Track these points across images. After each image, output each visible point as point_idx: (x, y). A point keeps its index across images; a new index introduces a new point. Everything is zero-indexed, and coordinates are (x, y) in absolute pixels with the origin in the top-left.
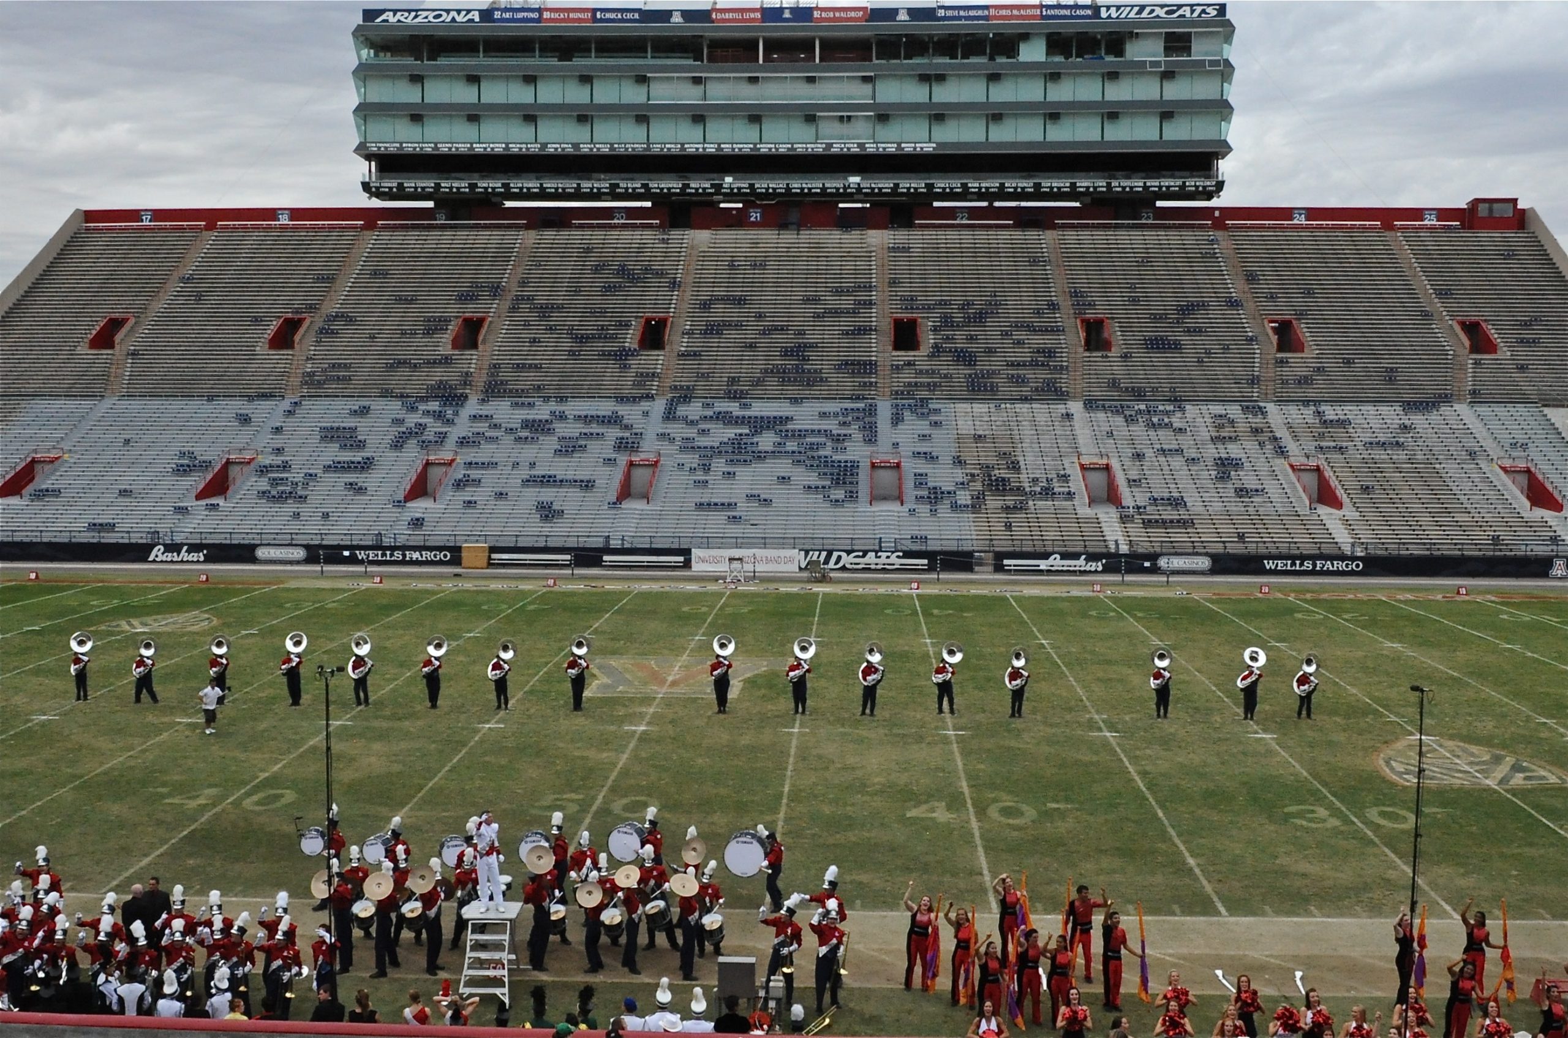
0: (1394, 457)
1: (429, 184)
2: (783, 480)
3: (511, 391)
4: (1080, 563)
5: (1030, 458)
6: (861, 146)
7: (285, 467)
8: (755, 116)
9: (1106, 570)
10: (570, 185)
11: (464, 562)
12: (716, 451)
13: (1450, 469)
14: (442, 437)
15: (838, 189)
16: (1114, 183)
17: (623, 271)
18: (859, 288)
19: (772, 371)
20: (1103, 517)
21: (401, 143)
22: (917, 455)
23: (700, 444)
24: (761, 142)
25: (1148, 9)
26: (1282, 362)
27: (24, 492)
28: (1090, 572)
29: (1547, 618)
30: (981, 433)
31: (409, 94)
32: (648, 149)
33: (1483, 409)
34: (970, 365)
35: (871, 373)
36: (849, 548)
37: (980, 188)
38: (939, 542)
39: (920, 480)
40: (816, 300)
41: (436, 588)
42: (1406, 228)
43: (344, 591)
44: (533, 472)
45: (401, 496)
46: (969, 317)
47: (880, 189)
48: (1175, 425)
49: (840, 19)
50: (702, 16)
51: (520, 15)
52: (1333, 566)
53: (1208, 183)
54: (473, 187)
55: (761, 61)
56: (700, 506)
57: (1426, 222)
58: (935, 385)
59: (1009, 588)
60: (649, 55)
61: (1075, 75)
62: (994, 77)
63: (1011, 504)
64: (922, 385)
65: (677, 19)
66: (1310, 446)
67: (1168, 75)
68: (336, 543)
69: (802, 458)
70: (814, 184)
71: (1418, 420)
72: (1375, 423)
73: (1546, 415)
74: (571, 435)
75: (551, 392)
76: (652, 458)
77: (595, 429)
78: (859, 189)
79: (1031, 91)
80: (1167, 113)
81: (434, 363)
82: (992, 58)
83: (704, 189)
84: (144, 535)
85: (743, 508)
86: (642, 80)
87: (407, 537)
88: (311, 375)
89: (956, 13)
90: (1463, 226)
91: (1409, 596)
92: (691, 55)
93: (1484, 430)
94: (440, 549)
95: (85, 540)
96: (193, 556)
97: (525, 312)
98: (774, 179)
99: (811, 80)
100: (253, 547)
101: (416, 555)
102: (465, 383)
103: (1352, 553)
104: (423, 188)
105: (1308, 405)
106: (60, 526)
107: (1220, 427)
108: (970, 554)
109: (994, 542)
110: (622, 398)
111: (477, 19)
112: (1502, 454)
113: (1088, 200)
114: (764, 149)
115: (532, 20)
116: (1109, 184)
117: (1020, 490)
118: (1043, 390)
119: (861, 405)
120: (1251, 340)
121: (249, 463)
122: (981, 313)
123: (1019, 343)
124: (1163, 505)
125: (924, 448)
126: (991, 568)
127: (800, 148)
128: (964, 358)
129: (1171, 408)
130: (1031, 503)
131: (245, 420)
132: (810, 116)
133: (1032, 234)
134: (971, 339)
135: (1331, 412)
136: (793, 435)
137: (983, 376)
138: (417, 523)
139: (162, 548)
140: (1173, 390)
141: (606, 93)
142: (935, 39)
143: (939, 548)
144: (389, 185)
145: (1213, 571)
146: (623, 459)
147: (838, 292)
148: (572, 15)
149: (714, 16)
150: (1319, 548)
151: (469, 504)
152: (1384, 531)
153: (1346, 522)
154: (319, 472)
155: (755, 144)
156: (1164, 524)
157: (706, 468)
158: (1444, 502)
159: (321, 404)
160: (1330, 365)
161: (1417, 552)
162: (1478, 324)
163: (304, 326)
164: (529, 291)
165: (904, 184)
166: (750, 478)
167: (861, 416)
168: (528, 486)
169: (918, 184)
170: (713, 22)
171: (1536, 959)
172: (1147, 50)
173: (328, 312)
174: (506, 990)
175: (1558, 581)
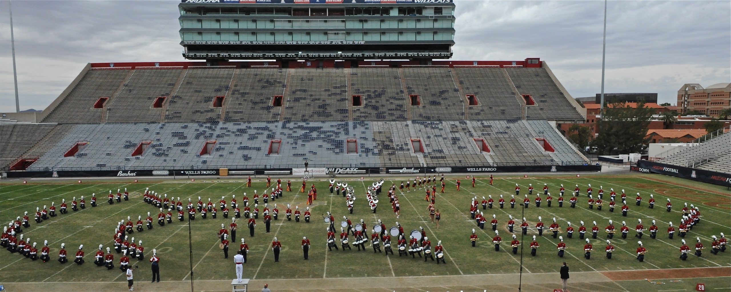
0: (505, 136)
1: (204, 54)
2: (320, 146)
3: (233, 120)
4: (412, 170)
5: (396, 138)
6: (342, 42)
7: (161, 145)
8: (308, 33)
10: (250, 54)
11: (220, 174)
12: (299, 138)
13: (521, 140)
14: (211, 135)
15: (335, 56)
16: (420, 54)
17: (267, 82)
18: (342, 86)
19: (316, 112)
20: (418, 156)
21: (195, 41)
22: (361, 138)
23: (294, 136)
24: (310, 41)
26: (471, 108)
27: (75, 154)
28: (415, 173)
30: (381, 131)
31: (197, 25)
32: (275, 43)
33: (531, 122)
34: (377, 110)
35: (346, 113)
36: (341, 167)
37: (379, 55)
38: (369, 165)
39: (363, 146)
40: (329, 90)
41: (212, 182)
42: (507, 67)
43: (182, 184)
44: (241, 145)
45: (199, 154)
46: (376, 95)
47: (348, 56)
48: (439, 128)
51: (233, 1)
52: (487, 169)
53: (448, 54)
54: (220, 55)
55: (310, 15)
56: (294, 155)
57: (513, 65)
58: (366, 116)
59: (391, 178)
60: (274, 13)
61: (407, 20)
62: (382, 21)
63: (390, 152)
64: (362, 116)
65: (283, 2)
66: (480, 133)
67: (435, 20)
68: (178, 169)
69: (326, 140)
70: (327, 54)
71: (511, 125)
72: (499, 126)
73: (549, 123)
74: (253, 133)
75: (246, 120)
76: (279, 140)
77: (260, 131)
78: (341, 56)
79: (394, 25)
81: (208, 111)
82: (382, 15)
83: (293, 56)
84: (115, 168)
85: (308, 156)
86: (272, 21)
87: (201, 167)
88: (168, 115)
89: (370, 1)
90: (524, 67)
91: (510, 178)
92: (288, 13)
93: (531, 128)
94: (212, 170)
95: (96, 170)
96: (132, 174)
98: (315, 53)
99: (326, 21)
100: (152, 171)
101: (205, 172)
102: (218, 117)
103: (493, 165)
104: (203, 56)
105: (479, 121)
106: (87, 166)
107: (453, 128)
108: (378, 168)
109: (386, 164)
110: (269, 122)
111: (219, 2)
112: (536, 135)
113: (412, 59)
114: (311, 43)
115: (236, 2)
116: (418, 54)
117: (393, 148)
118: (399, 117)
119: (343, 123)
120: (462, 101)
121: (149, 144)
122: (380, 94)
123: (391, 103)
124: (436, 152)
125: (363, 136)
126: (385, 172)
127: (323, 43)
128: (375, 108)
129: (438, 122)
130: (396, 152)
131: (147, 130)
132: (325, 32)
133: (395, 69)
135: (486, 123)
136: (323, 133)
137: (381, 114)
138: (204, 162)
139: (122, 172)
140: (439, 117)
141: (261, 25)
142: (364, 9)
143: (368, 167)
144: (192, 55)
145: (452, 172)
146: (269, 141)
147: (336, 88)
149: (294, 1)
150: (483, 164)
151: (221, 156)
152: (502, 159)
153: (491, 156)
154: (172, 146)
155: (308, 42)
156: (437, 158)
157: (296, 143)
158: (520, 150)
159: (172, 124)
160: (485, 109)
161: (512, 165)
162: (528, 96)
163: (165, 99)
164: (238, 88)
165: (355, 54)
166: (310, 146)
167: (344, 126)
168: (240, 150)
169: (360, 54)
170: (294, 3)
171: (554, 284)
172: (429, 13)
173: (173, 95)
175: (553, 172)
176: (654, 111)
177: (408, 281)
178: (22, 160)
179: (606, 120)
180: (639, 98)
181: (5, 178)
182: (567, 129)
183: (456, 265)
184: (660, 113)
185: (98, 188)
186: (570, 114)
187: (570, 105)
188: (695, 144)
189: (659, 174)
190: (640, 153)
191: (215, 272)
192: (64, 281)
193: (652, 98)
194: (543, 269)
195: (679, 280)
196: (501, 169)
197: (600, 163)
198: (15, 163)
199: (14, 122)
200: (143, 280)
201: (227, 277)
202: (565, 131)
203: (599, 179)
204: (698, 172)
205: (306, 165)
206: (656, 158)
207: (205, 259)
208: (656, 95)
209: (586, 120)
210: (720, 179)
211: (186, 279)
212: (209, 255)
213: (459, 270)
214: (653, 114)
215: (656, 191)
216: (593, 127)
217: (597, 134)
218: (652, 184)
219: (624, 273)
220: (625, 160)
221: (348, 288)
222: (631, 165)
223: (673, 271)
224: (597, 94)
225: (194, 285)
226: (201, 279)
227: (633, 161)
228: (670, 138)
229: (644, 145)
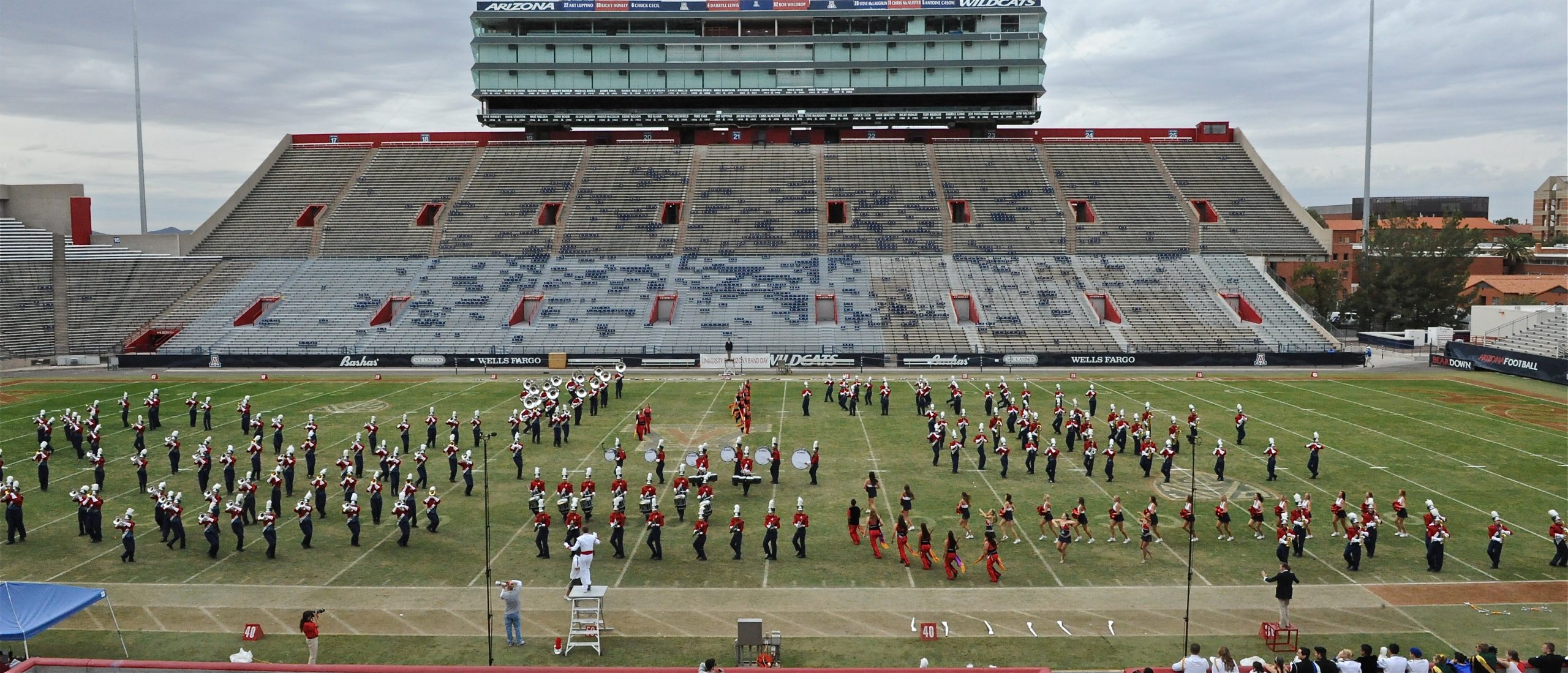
0: (1153, 289)
1: (522, 116)
2: (759, 308)
3: (578, 252)
4: (953, 360)
5: (919, 292)
6: (806, 90)
7: (430, 303)
8: (736, 71)
9: (970, 364)
10: (615, 116)
11: (550, 364)
12: (714, 290)
13: (1189, 297)
14: (534, 283)
15: (791, 118)
16: (970, 114)
17: (651, 173)
18: (805, 182)
19: (750, 237)
20: (966, 330)
21: (503, 90)
22: (845, 291)
23: (703, 285)
24: (740, 88)
25: (990, 1)
26: (1080, 228)
27: (255, 321)
28: (959, 366)
29: (1254, 392)
30: (887, 276)
31: (506, 57)
32: (666, 92)
33: (1209, 258)
34: (879, 233)
35: (815, 239)
36: (803, 352)
37: (883, 117)
38: (861, 348)
39: (848, 307)
40: (777, 191)
42: (1158, 141)
43: (472, 384)
44: (594, 305)
45: (507, 322)
46: (877, 201)
47: (818, 118)
48: (1012, 270)
49: (791, 8)
50: (703, 6)
51: (581, 5)
52: (1116, 360)
53: (1031, 113)
54: (551, 118)
55: (740, 35)
56: (704, 326)
57: (1170, 138)
58: (856, 245)
59: (908, 377)
60: (666, 31)
61: (944, 43)
62: (891, 45)
63: (907, 322)
64: (848, 245)
65: (684, 7)
66: (1099, 283)
67: (1004, 43)
68: (464, 353)
69: (771, 294)
70: (776, 116)
71: (1167, 265)
72: (1140, 268)
73: (1249, 262)
74: (619, 280)
75: (605, 253)
76: (673, 295)
77: (634, 276)
78: (804, 118)
79: (915, 54)
80: (1004, 67)
81: (526, 234)
82: (890, 33)
83: (703, 119)
84: (337, 349)
85: (733, 327)
86: (662, 47)
87: (511, 349)
88: (446, 242)
89: (866, 3)
90: (1194, 140)
91: (1165, 379)
92: (694, 31)
93: (1210, 272)
94: (534, 356)
95: (297, 353)
96: (371, 363)
97: (586, 199)
98: (749, 112)
99: (773, 47)
100: (411, 356)
101: (518, 360)
102: (548, 247)
103: (1128, 351)
104: (518, 119)
105: (1097, 257)
106: (280, 344)
107: (1043, 270)
108: (882, 355)
109: (897, 347)
110: (652, 256)
111: (553, 8)
112: (1222, 286)
113: (953, 124)
114: (742, 92)
115: (589, 9)
116: (967, 114)
117: (913, 313)
118: (926, 248)
119: (808, 259)
120: (1060, 214)
121: (405, 301)
122: (885, 199)
123: (910, 217)
124: (1005, 322)
125: (850, 286)
126: (895, 364)
127: (765, 92)
128: (875, 227)
129: (1009, 259)
130: (920, 321)
131: (402, 272)
132: (772, 70)
133: (917, 147)
134: (879, 215)
135: (1112, 261)
136: (764, 279)
137: (887, 241)
138: (518, 339)
139: (349, 357)
140: (1010, 247)
141: (638, 56)
142: (853, 20)
143: (861, 352)
144: (496, 117)
145: (1040, 364)
146: (653, 296)
147: (792, 185)
148: (615, 5)
149: (708, 6)
150: (1107, 349)
151: (553, 326)
152: (1148, 338)
153: (1123, 331)
154: (452, 306)
155: (736, 89)
156: (1006, 334)
157: (708, 301)
158: (1185, 318)
159: (453, 261)
160: (1111, 230)
161: (1169, 350)
162: (1204, 203)
163: (441, 209)
164: (589, 186)
165: (834, 115)
166: (737, 307)
167: (808, 265)
168: (591, 314)
169: (843, 115)
170: (708, 9)
171: (1261, 610)
172: (990, 27)
173: (456, 201)
174: (598, 644)
175: (1260, 369)
176: (1480, 235)
177: (944, 598)
178: (150, 331)
179: (1376, 255)
180: (1447, 207)
181: (114, 367)
182: (1289, 274)
183: (1047, 566)
184: (1495, 239)
185: (299, 391)
186: (1296, 242)
187: (1297, 223)
189: (1494, 371)
190: (1452, 327)
191: (535, 571)
192: (228, 583)
193: (1477, 207)
194: (1238, 578)
195: (1543, 606)
196: (1145, 359)
197: (1365, 348)
198: (136, 337)
199: (136, 254)
200: (391, 584)
201: (560, 581)
202: (1284, 277)
203: (1363, 382)
205: (729, 347)
206: (1487, 338)
207: (515, 541)
208: (1485, 201)
209: (1330, 253)
211: (477, 583)
212: (525, 534)
213: (1054, 576)
214: (1480, 242)
215: (1488, 409)
216: (1347, 269)
217: (1355, 285)
218: (1478, 394)
219: (1417, 589)
220: (1419, 342)
221: (816, 611)
222: (1431, 352)
223: (1528, 585)
224: (1354, 199)
227: (1435, 343)
228: (1517, 294)
229: (1460, 309)
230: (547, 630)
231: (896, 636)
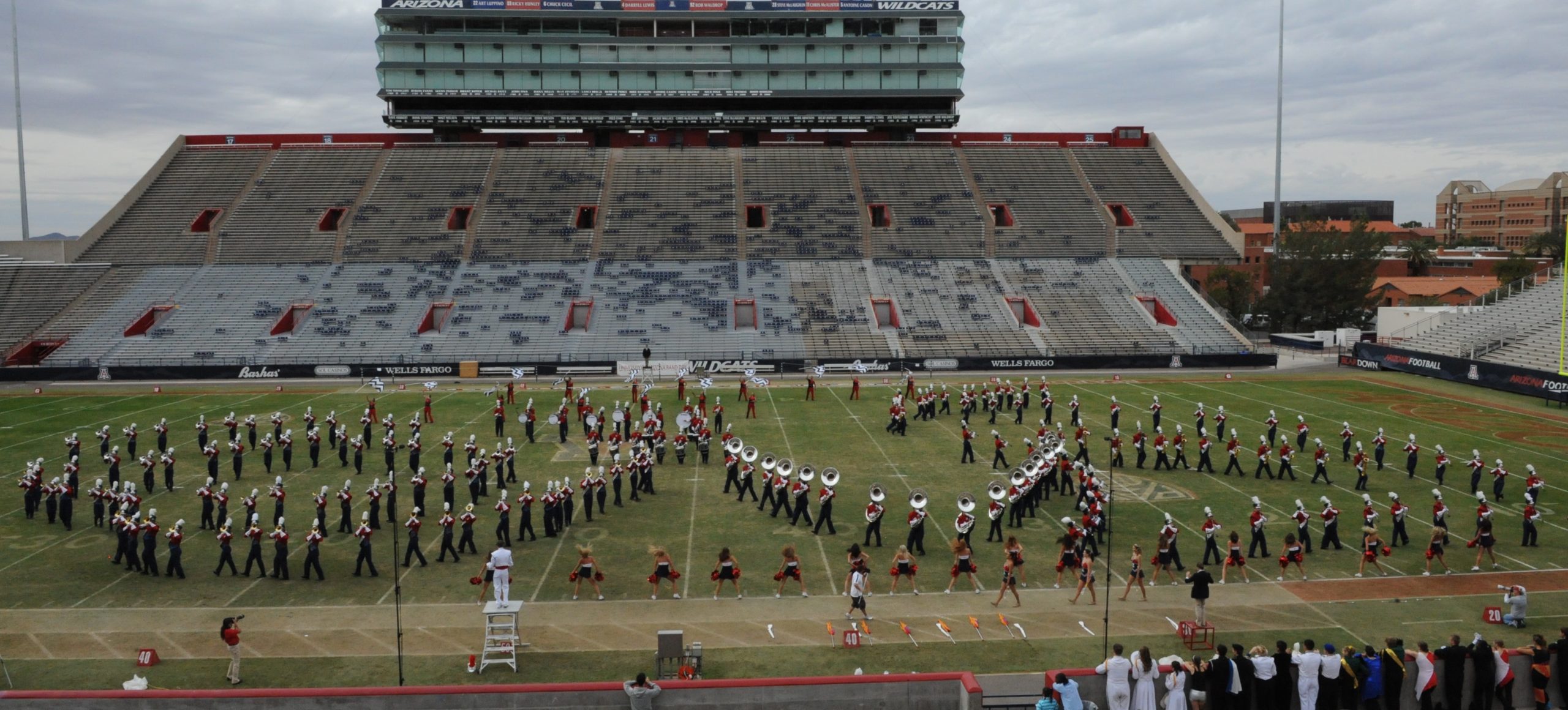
0: (1071, 293)
1: (430, 117)
2: (677, 314)
3: (490, 257)
4: (874, 365)
5: (839, 297)
6: (723, 92)
7: (334, 311)
8: (652, 72)
9: (891, 369)
10: (527, 118)
11: (462, 373)
12: (631, 296)
13: (1106, 300)
14: (443, 290)
15: (708, 121)
17: (565, 176)
18: (723, 186)
19: (667, 242)
20: (887, 335)
21: (410, 90)
22: (765, 296)
23: (620, 291)
24: (656, 89)
25: (908, 4)
26: (998, 233)
27: (147, 331)
28: (880, 371)
29: (1169, 393)
30: (807, 281)
31: (415, 56)
32: (580, 94)
33: (1125, 261)
34: (798, 236)
35: (733, 242)
36: (722, 358)
37: (802, 120)
38: (781, 353)
39: (768, 313)
40: (695, 194)
41: (443, 391)
42: (1074, 145)
43: (379, 395)
44: (507, 312)
45: (416, 331)
46: (796, 205)
47: (736, 121)
48: (932, 274)
49: (708, 8)
50: (617, 6)
51: (491, 3)
52: (1035, 363)
53: (949, 117)
54: (462, 118)
55: (655, 36)
56: (621, 332)
57: (1087, 142)
58: (775, 250)
59: (829, 382)
60: (580, 31)
61: (862, 46)
62: (810, 48)
63: (828, 327)
64: (767, 250)
65: (598, 7)
66: (1018, 286)
67: (922, 47)
68: (370, 362)
69: (688, 300)
70: (692, 118)
71: (1085, 268)
72: (1058, 271)
73: (1164, 265)
74: (532, 286)
75: (518, 258)
76: (588, 301)
77: (548, 282)
78: (722, 121)
79: (834, 56)
81: (436, 239)
82: (808, 35)
83: (619, 121)
84: (235, 360)
85: (651, 334)
86: (575, 47)
87: (420, 357)
88: (350, 248)
89: (784, 5)
90: (1110, 145)
91: (1084, 382)
92: (608, 31)
93: (1127, 275)
94: (444, 365)
95: (193, 365)
96: (271, 374)
97: (498, 203)
98: (665, 114)
99: (689, 48)
100: (314, 366)
101: (428, 370)
102: (458, 252)
103: (1047, 355)
104: (426, 120)
105: (1016, 260)
106: (174, 355)
107: (961, 275)
108: (801, 361)
109: (817, 352)
110: (566, 261)
111: (461, 5)
112: (1138, 289)
113: (872, 128)
114: (658, 94)
115: (499, 7)
116: (885, 118)
117: (833, 318)
118: (846, 252)
119: (727, 264)
120: (979, 218)
121: (308, 309)
122: (804, 202)
123: (829, 221)
124: (926, 326)
125: (769, 291)
127: (682, 94)
128: (794, 232)
130: (840, 326)
132: (689, 72)
133: (836, 150)
134: (798, 219)
135: (1031, 264)
136: (682, 285)
137: (807, 244)
138: (428, 348)
139: (248, 369)
140: (930, 251)
141: (551, 56)
142: (771, 22)
143: (780, 358)
144: (402, 118)
145: (960, 368)
146: (568, 302)
147: (710, 189)
148: (526, 4)
149: (623, 5)
150: (1026, 352)
151: (464, 334)
152: (1066, 341)
153: (1042, 335)
154: (358, 314)
155: (652, 91)
156: (927, 338)
157: (625, 307)
158: (1102, 321)
159: (358, 268)
160: (1030, 234)
161: (1087, 353)
162: (1121, 207)
163: (344, 214)
164: (500, 191)
165: (753, 118)
166: (656, 313)
167: (727, 271)
168: (504, 322)
169: (760, 118)
170: (622, 9)
171: (1179, 609)
172: (909, 30)
173: (361, 204)
174: (513, 660)
175: (1176, 370)
176: (1386, 239)
178: (32, 343)
179: (1287, 258)
180: (1355, 211)
182: (1203, 277)
184: (1400, 242)
185: (196, 404)
186: (1210, 246)
187: (1209, 226)
188: (1475, 308)
189: (1399, 371)
190: (1359, 328)
191: (448, 587)
192: (119, 606)
193: (1382, 210)
195: (1448, 600)
196: (1064, 362)
197: (1275, 350)
198: (18, 349)
199: (16, 262)
200: (293, 604)
201: (474, 597)
202: (1198, 279)
203: (1274, 382)
204: (1484, 368)
205: (647, 354)
206: (1393, 338)
208: (1389, 205)
209: (1242, 256)
210: (1529, 382)
211: (385, 602)
214: (1386, 245)
215: (1393, 408)
216: (1259, 272)
217: (1267, 288)
218: (1385, 394)
219: (1329, 585)
220: (1328, 343)
221: (738, 621)
222: (1340, 352)
224: (1265, 203)
225: (403, 614)
226: (418, 600)
227: (1344, 344)
228: (1421, 296)
229: (1367, 311)
230: (460, 647)
231: (818, 644)
